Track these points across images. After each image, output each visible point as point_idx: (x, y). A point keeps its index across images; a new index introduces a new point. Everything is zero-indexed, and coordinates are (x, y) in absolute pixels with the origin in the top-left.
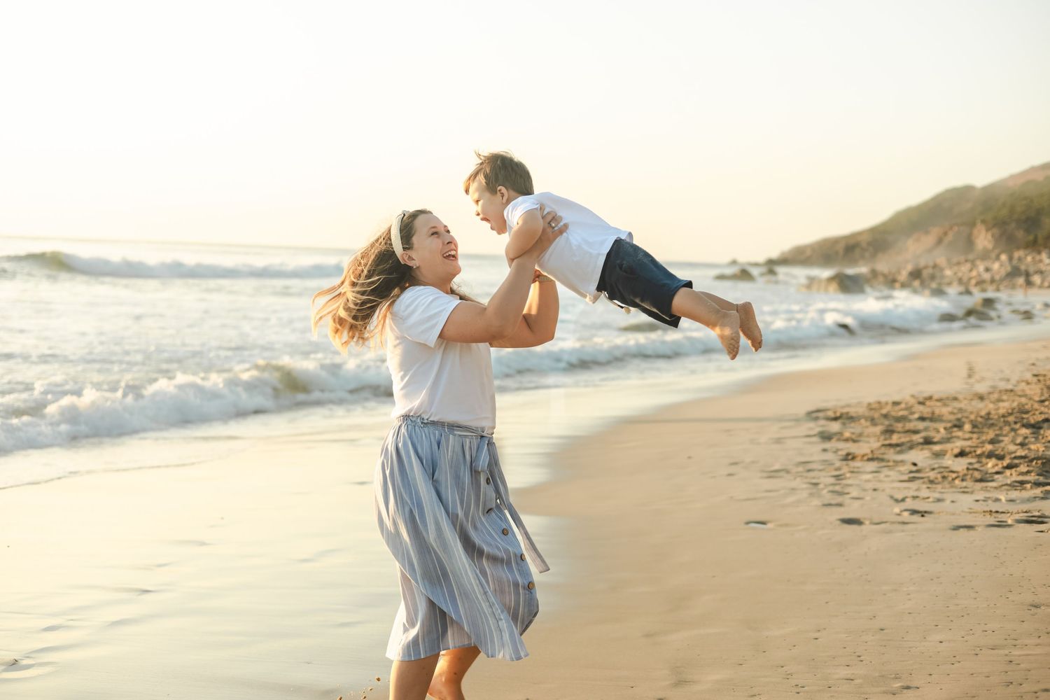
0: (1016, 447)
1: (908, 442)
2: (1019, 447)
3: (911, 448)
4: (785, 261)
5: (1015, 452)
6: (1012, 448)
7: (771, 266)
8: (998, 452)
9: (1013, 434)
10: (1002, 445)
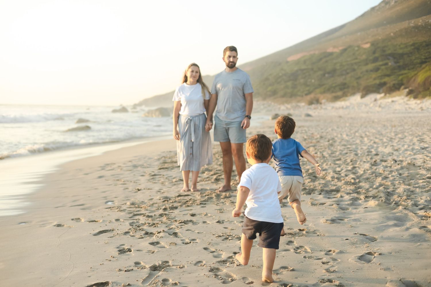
0: (217, 166)
1: (171, 166)
2: (219, 166)
3: (172, 169)
4: (140, 104)
5: (217, 168)
6: (216, 166)
7: (135, 106)
8: (210, 169)
9: (217, 161)
10: (212, 165)
